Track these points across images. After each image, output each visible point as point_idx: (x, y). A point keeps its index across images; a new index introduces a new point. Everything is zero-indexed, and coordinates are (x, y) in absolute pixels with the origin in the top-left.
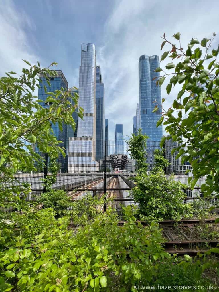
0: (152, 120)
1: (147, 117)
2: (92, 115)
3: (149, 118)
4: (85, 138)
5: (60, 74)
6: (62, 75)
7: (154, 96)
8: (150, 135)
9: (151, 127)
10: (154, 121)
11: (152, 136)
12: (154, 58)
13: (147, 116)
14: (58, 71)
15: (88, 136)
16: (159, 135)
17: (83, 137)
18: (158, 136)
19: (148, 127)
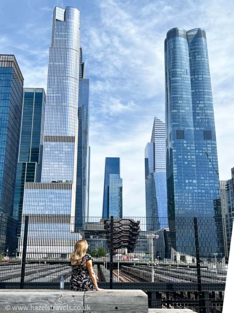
0: (196, 149)
1: (185, 145)
2: (72, 139)
3: (190, 147)
4: (56, 185)
5: (12, 61)
6: (14, 64)
7: (198, 104)
8: (192, 180)
9: (194, 164)
10: (199, 153)
11: (198, 183)
12: (195, 33)
13: (185, 142)
14: (8, 55)
15: (64, 181)
16: (211, 181)
17: (53, 182)
18: (210, 183)
19: (188, 164)
